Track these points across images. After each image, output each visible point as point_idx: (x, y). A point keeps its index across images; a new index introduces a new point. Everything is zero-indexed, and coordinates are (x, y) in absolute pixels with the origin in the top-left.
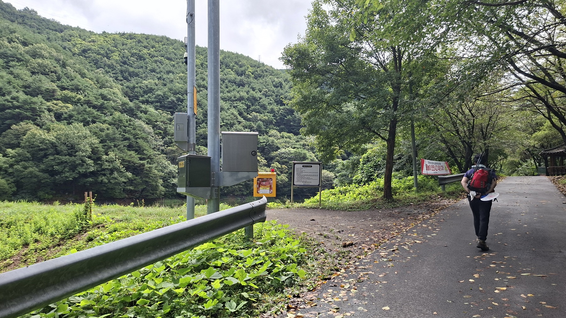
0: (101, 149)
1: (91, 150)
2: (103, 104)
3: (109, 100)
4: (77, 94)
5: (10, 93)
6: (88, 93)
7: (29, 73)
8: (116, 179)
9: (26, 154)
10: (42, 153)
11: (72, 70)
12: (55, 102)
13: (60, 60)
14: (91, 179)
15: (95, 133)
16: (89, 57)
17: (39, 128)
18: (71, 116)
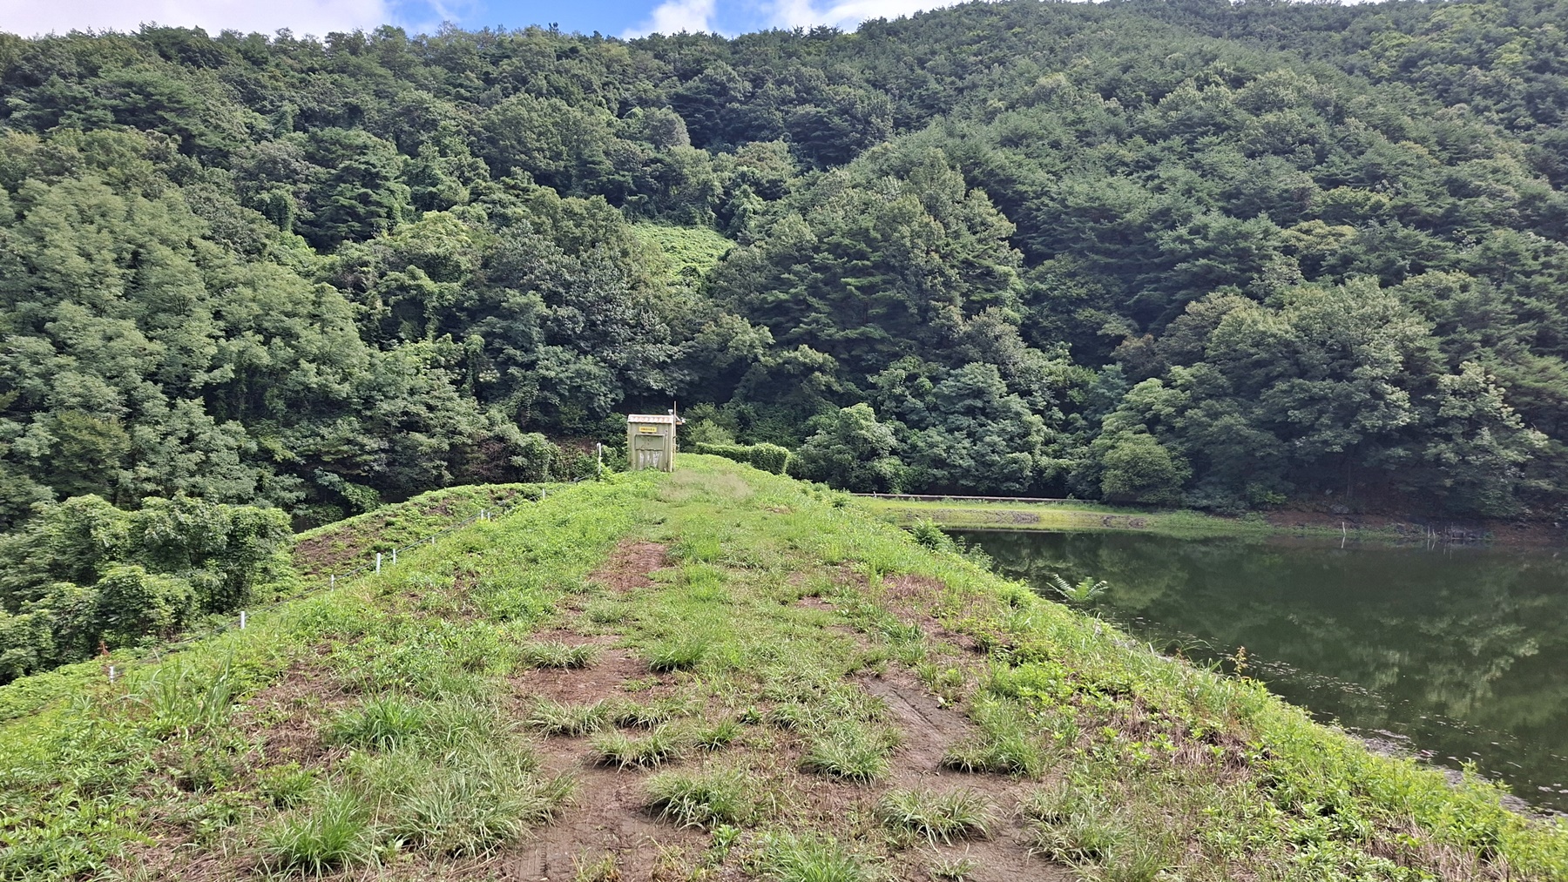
0: (1435, 354)
1: (1401, 358)
2: (1455, 207)
3: (1477, 192)
4: (1371, 191)
5: (1187, 218)
6: (1405, 185)
7: (1239, 157)
8: (1485, 450)
9: (1216, 378)
10: (1260, 373)
11: (1362, 126)
12: (1305, 225)
13: (1327, 103)
14: (1401, 452)
15: (1419, 305)
16: (1422, 79)
17: (1255, 303)
18: (1347, 261)
